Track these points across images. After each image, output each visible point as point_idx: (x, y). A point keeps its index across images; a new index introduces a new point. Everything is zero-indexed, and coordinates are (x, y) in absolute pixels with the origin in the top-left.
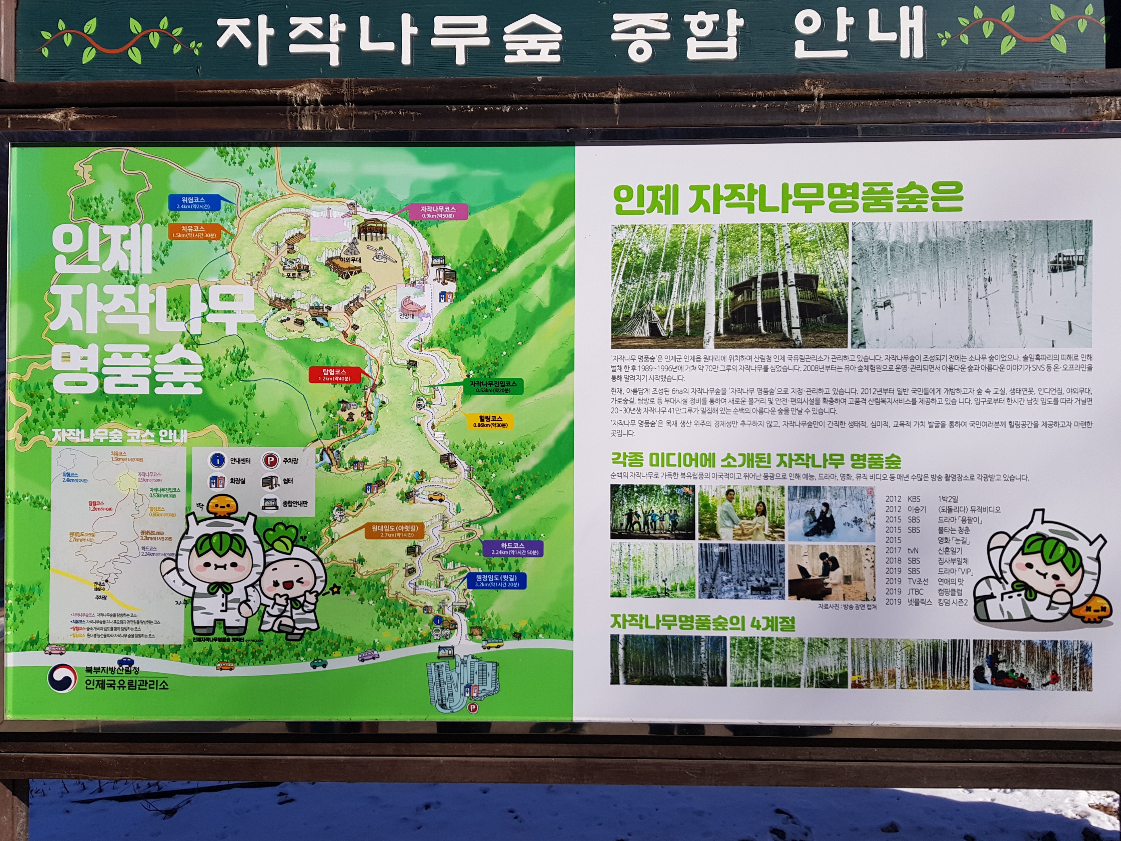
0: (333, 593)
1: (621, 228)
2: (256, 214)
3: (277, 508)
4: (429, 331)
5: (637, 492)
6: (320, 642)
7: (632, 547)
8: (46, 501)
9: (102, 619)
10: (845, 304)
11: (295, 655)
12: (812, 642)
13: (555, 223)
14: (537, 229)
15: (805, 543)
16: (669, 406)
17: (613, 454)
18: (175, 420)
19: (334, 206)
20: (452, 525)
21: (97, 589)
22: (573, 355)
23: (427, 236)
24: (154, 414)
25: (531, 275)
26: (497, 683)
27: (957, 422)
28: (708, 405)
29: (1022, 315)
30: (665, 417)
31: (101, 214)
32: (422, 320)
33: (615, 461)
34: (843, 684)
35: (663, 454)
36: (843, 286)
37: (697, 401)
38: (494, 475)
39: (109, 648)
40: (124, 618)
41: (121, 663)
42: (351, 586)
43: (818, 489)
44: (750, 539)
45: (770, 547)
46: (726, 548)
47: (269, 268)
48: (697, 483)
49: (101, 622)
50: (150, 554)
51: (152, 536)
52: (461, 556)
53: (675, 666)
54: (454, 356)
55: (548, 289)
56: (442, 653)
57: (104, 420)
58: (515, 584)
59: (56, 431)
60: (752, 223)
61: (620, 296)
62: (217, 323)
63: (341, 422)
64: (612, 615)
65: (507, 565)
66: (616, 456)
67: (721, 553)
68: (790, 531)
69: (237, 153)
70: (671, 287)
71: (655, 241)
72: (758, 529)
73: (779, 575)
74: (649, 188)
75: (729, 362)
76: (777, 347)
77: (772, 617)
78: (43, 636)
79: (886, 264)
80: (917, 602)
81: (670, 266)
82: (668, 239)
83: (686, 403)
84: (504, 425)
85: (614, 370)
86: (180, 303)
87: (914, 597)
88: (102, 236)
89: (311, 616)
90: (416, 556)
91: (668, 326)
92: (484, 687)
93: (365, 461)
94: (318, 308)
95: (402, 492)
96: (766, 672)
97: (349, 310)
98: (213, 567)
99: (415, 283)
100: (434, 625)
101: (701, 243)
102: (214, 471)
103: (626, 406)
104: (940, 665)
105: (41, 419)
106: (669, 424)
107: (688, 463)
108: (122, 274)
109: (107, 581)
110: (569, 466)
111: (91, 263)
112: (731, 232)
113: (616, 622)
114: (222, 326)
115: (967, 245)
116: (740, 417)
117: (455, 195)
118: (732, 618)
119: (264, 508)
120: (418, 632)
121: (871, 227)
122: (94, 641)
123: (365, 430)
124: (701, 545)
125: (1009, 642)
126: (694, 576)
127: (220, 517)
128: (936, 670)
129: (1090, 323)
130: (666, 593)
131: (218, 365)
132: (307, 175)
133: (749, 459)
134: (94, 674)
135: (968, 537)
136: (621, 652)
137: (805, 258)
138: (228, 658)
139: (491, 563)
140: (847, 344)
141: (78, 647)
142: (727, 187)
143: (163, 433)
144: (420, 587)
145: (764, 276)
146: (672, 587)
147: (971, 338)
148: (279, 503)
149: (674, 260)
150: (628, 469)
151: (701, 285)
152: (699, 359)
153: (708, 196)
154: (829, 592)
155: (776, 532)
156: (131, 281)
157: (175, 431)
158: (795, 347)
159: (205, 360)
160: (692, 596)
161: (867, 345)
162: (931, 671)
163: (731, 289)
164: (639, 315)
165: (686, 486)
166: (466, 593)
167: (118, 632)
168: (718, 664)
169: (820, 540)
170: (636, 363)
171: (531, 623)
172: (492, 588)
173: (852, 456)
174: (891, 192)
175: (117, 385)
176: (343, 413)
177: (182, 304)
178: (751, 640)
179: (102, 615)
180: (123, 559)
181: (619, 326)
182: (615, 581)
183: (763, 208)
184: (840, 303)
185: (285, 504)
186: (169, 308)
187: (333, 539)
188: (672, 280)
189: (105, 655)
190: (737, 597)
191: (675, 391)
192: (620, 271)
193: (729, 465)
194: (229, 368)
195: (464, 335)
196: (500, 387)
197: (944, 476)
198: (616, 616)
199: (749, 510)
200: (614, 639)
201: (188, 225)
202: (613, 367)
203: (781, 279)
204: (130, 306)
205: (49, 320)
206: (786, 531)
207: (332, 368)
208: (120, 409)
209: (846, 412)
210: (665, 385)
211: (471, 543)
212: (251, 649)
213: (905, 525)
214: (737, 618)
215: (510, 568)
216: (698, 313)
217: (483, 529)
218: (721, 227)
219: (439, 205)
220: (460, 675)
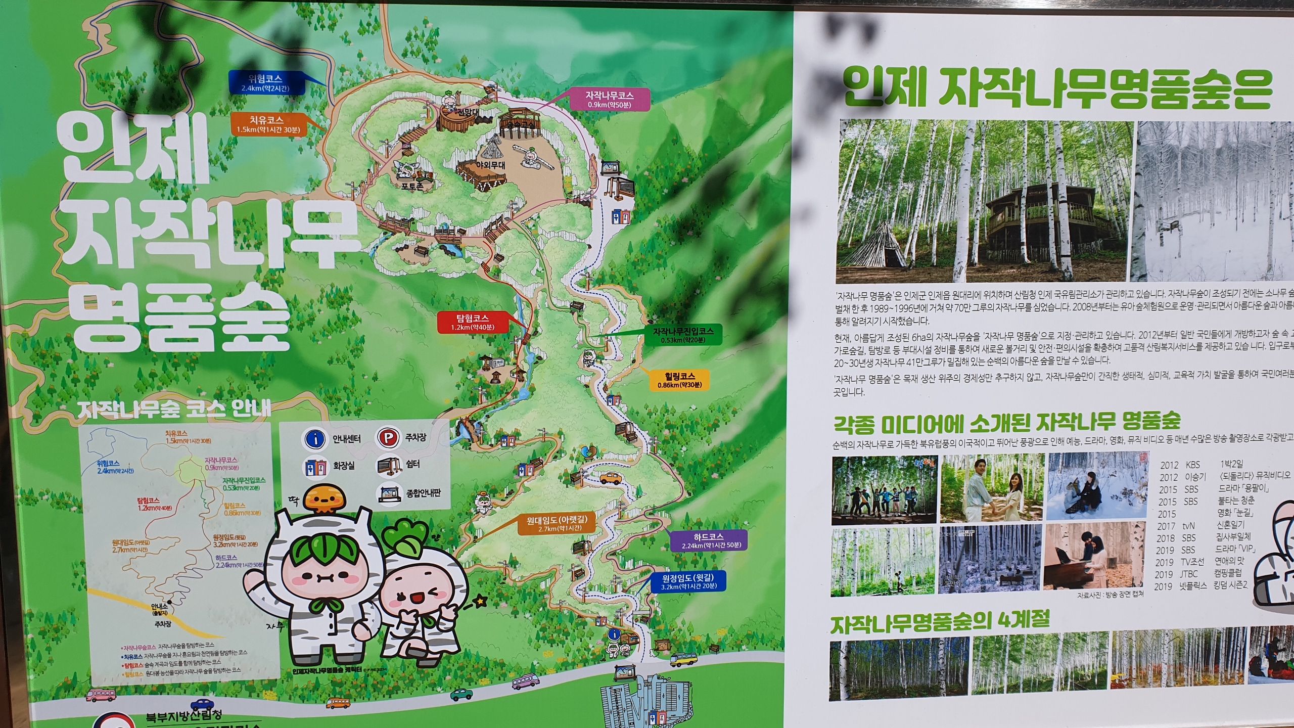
1: (851, 124)
2: (355, 100)
3: (399, 499)
4: (599, 263)
5: (866, 466)
6: (461, 668)
7: (858, 534)
8: (75, 500)
9: (165, 651)
10: (1125, 226)
11: (430, 685)
13: (766, 115)
14: (742, 124)
15: (1065, 522)
16: (908, 357)
17: (837, 418)
18: (252, 388)
19: (466, 89)
20: (631, 513)
21: (156, 614)
23: (595, 133)
24: (222, 378)
26: (689, 708)
27: (1247, 372)
28: (957, 354)
30: (902, 371)
31: (129, 96)
33: (838, 428)
34: (1102, 685)
35: (899, 417)
36: (1124, 202)
37: (944, 349)
38: (684, 449)
39: (177, 688)
40: (197, 649)
41: (195, 706)
42: (500, 596)
43: (1083, 456)
44: (1002, 519)
45: (1025, 528)
46: (973, 531)
47: (377, 176)
48: (940, 453)
49: (165, 656)
50: (227, 565)
51: (230, 542)
52: (643, 551)
53: (907, 675)
54: (631, 296)
56: (620, 673)
57: (153, 387)
58: (712, 586)
59: (83, 404)
60: (1018, 119)
61: (849, 214)
62: (306, 253)
63: (483, 385)
64: (832, 619)
65: (701, 562)
66: (840, 421)
67: (967, 538)
68: (1048, 508)
69: (326, 12)
70: (915, 202)
71: (895, 141)
72: (1011, 507)
73: (1034, 561)
74: (889, 71)
75: (984, 300)
76: (1042, 281)
77: (1024, 611)
78: (82, 678)
79: (1176, 176)
80: (1190, 586)
81: (914, 175)
82: (912, 138)
83: (929, 352)
84: (697, 385)
85: (839, 312)
86: (252, 225)
87: (1186, 580)
88: (132, 129)
89: (450, 636)
90: (585, 554)
91: (910, 253)
92: (673, 713)
94: (447, 231)
95: (566, 473)
96: (1014, 676)
97: (490, 235)
98: (315, 578)
99: (578, 196)
100: (610, 640)
101: (953, 145)
102: (311, 454)
103: (853, 357)
105: (59, 388)
106: (907, 379)
107: (930, 428)
108: (165, 185)
109: (169, 602)
110: (781, 435)
111: (119, 168)
112: (991, 131)
113: (837, 627)
114: (313, 257)
115: (1273, 153)
116: (996, 369)
117: (633, 77)
118: (976, 615)
119: (381, 500)
120: (588, 649)
121: (1160, 127)
122: (156, 681)
123: (515, 394)
124: (943, 528)
126: (934, 567)
127: (322, 514)
128: (1207, 663)
130: (899, 589)
131: (309, 311)
132: (426, 44)
133: (1004, 422)
134: (158, 722)
135: (1253, 508)
136: (843, 662)
137: (1079, 167)
138: (341, 693)
139: (681, 560)
140: (1125, 276)
141: (133, 690)
142: (987, 72)
143: (238, 405)
144: (591, 593)
145: (1030, 189)
146: (907, 581)
147: (1270, 268)
148: (402, 493)
149: (920, 166)
150: (855, 438)
151: (953, 200)
152: (947, 295)
153: (964, 82)
154: (1090, 578)
155: (1033, 510)
156: (180, 194)
157: (254, 402)
158: (1063, 280)
159: (292, 304)
160: (930, 591)
161: (1148, 277)
162: (1201, 665)
163: (989, 205)
164: (872, 239)
165: (927, 457)
166: (649, 599)
167: (189, 667)
169: (1084, 518)
171: (732, 632)
172: (683, 591)
173: (1125, 414)
174: (1187, 83)
175: (167, 340)
176: (486, 372)
177: (256, 226)
178: (998, 639)
179: (166, 646)
180: (190, 573)
181: (848, 253)
182: (837, 577)
183: (1032, 101)
184: (1119, 224)
185: (410, 494)
186: (237, 232)
187: (475, 537)
188: (916, 193)
189: (173, 697)
190: (984, 590)
191: (916, 337)
192: (849, 181)
193: (980, 430)
194: (325, 314)
195: (645, 268)
196: (692, 336)
197: (1228, 436)
198: (837, 619)
199: (1002, 485)
200: (835, 647)
201: (259, 114)
202: (838, 307)
203: (1050, 192)
204: (180, 229)
205: (61, 250)
206: (1044, 508)
207: (469, 313)
208: (174, 373)
209: (1119, 361)
210: (905, 329)
211: (655, 535)
212: (371, 681)
213: (1181, 496)
214: (983, 614)
215: (705, 564)
216: (948, 237)
217: (670, 517)
218: (980, 124)
219: (610, 90)
220: (644, 699)
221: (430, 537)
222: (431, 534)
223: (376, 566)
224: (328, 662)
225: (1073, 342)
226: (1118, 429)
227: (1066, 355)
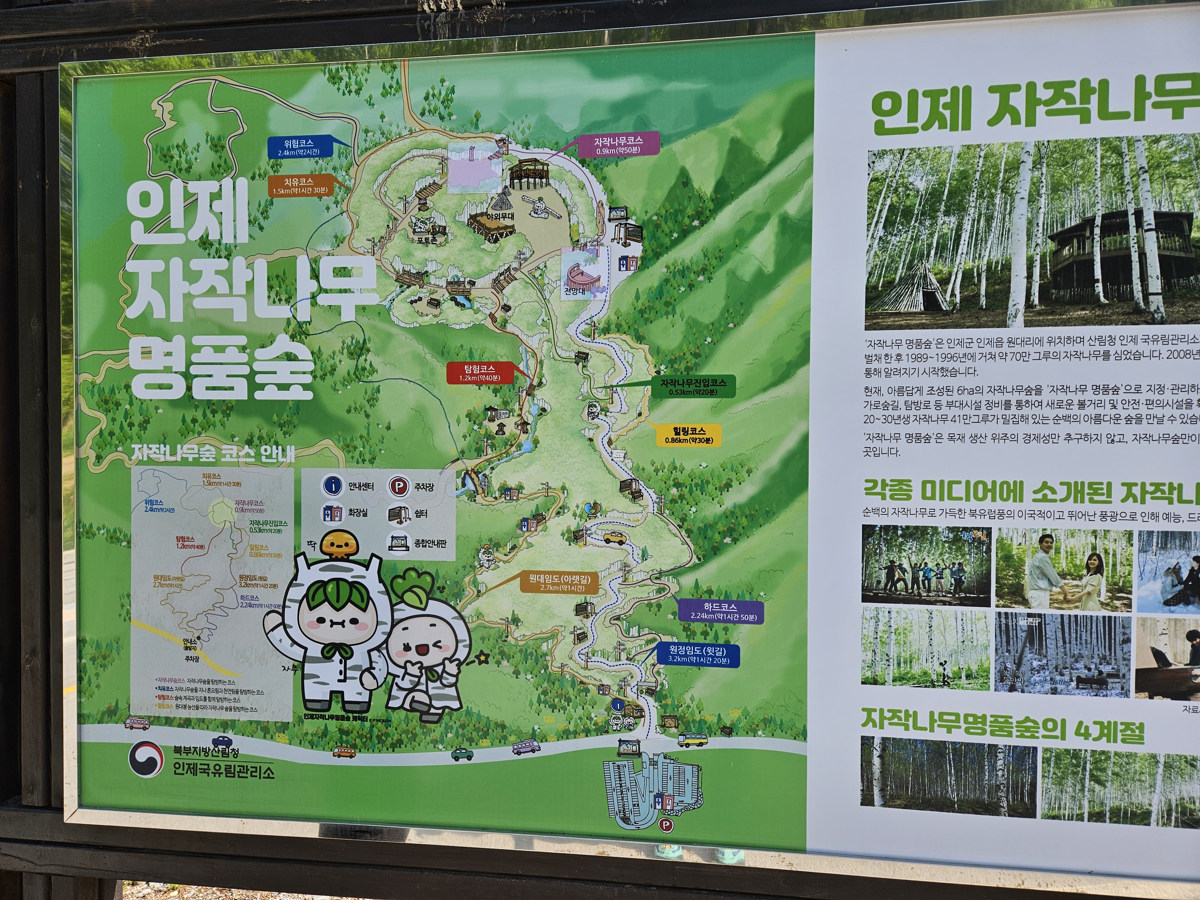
0: (480, 663)
1: (881, 154)
2: (378, 159)
3: (408, 548)
4: (604, 311)
5: (902, 536)
6: (463, 726)
7: (893, 614)
8: (125, 536)
9: (193, 685)
11: (432, 742)
12: (1170, 760)
13: (784, 151)
14: (757, 162)
15: (1164, 616)
16: (952, 412)
17: (867, 481)
18: (279, 434)
19: (479, 143)
20: (636, 576)
21: (186, 648)
22: (807, 341)
23: (603, 180)
24: (253, 425)
26: (699, 795)
28: (1014, 410)
30: (946, 428)
31: (184, 166)
32: (595, 296)
33: (869, 492)
35: (942, 482)
38: (694, 509)
39: (202, 723)
40: (220, 686)
41: (216, 742)
42: (502, 653)
43: (1186, 536)
44: (1077, 607)
45: (1108, 621)
46: (1038, 620)
47: (396, 232)
48: (994, 524)
49: (192, 690)
50: (250, 606)
51: (254, 582)
52: (649, 618)
53: (957, 785)
54: (638, 345)
55: (773, 247)
56: (624, 748)
57: (194, 432)
58: (724, 661)
59: (136, 447)
60: (1088, 137)
61: (879, 253)
62: (330, 306)
63: (489, 436)
64: (864, 710)
65: (712, 634)
66: (871, 485)
67: (1030, 627)
68: (1139, 598)
69: (354, 79)
70: (958, 237)
71: (934, 171)
72: (1089, 594)
73: (1121, 662)
74: (926, 94)
76: (1124, 323)
77: (1109, 722)
78: (122, 705)
81: (956, 208)
82: (954, 166)
83: (978, 408)
84: (708, 440)
85: (869, 362)
86: (284, 281)
88: (187, 195)
89: (452, 691)
90: (587, 617)
91: (953, 295)
92: (681, 799)
93: (520, 488)
94: (458, 283)
95: (569, 530)
96: (1097, 801)
97: (498, 285)
99: (586, 245)
100: (613, 711)
101: (1006, 171)
102: (329, 500)
103: (887, 413)
105: (117, 431)
106: (951, 438)
107: (980, 495)
108: (211, 245)
109: (199, 638)
110: (801, 498)
111: (174, 231)
112: (1053, 153)
113: (869, 719)
114: (336, 310)
116: (1064, 428)
117: (642, 121)
118: (1045, 722)
119: (391, 548)
120: (590, 718)
122: (184, 714)
123: (520, 446)
124: (999, 613)
126: (988, 659)
127: (337, 559)
130: (945, 681)
131: (331, 362)
132: (443, 103)
133: (1076, 491)
134: (184, 755)
136: (876, 761)
137: (1171, 188)
138: (347, 742)
139: (690, 630)
141: (164, 721)
142: (1047, 85)
143: (266, 450)
144: (593, 659)
145: (1104, 217)
146: (954, 673)
148: (410, 543)
149: (964, 198)
150: (890, 504)
151: (1005, 234)
152: (999, 342)
153: (1018, 100)
155: (1119, 599)
156: (224, 253)
157: (280, 448)
158: (1153, 322)
159: (316, 355)
160: (985, 686)
163: (1052, 238)
164: (908, 281)
165: (978, 529)
166: (655, 670)
167: (212, 703)
168: (1023, 786)
169: (1188, 612)
170: (903, 350)
171: (746, 714)
172: (692, 664)
175: (208, 388)
176: (491, 424)
177: (287, 282)
178: (1076, 754)
179: (193, 681)
180: (218, 611)
181: (878, 296)
182: (869, 662)
183: (1105, 114)
185: (418, 543)
186: (270, 288)
187: (479, 592)
188: (959, 227)
189: (197, 732)
190: (1054, 691)
191: (961, 390)
192: (879, 217)
193: (1045, 499)
194: (346, 365)
195: (652, 316)
196: (702, 388)
198: (869, 711)
199: (1075, 566)
200: (866, 742)
201: (292, 177)
202: (867, 356)
203: (1132, 220)
204: (222, 285)
205: (125, 306)
206: (1134, 597)
207: (477, 364)
208: (212, 419)
210: (948, 381)
211: (662, 601)
212: (375, 730)
214: (1054, 722)
215: (716, 637)
216: (999, 276)
217: (679, 584)
218: (1038, 146)
219: (619, 135)
220: (649, 779)
221: (435, 588)
222: (437, 585)
223: (385, 615)
224: (336, 709)
225: (1168, 396)
227: (1158, 412)
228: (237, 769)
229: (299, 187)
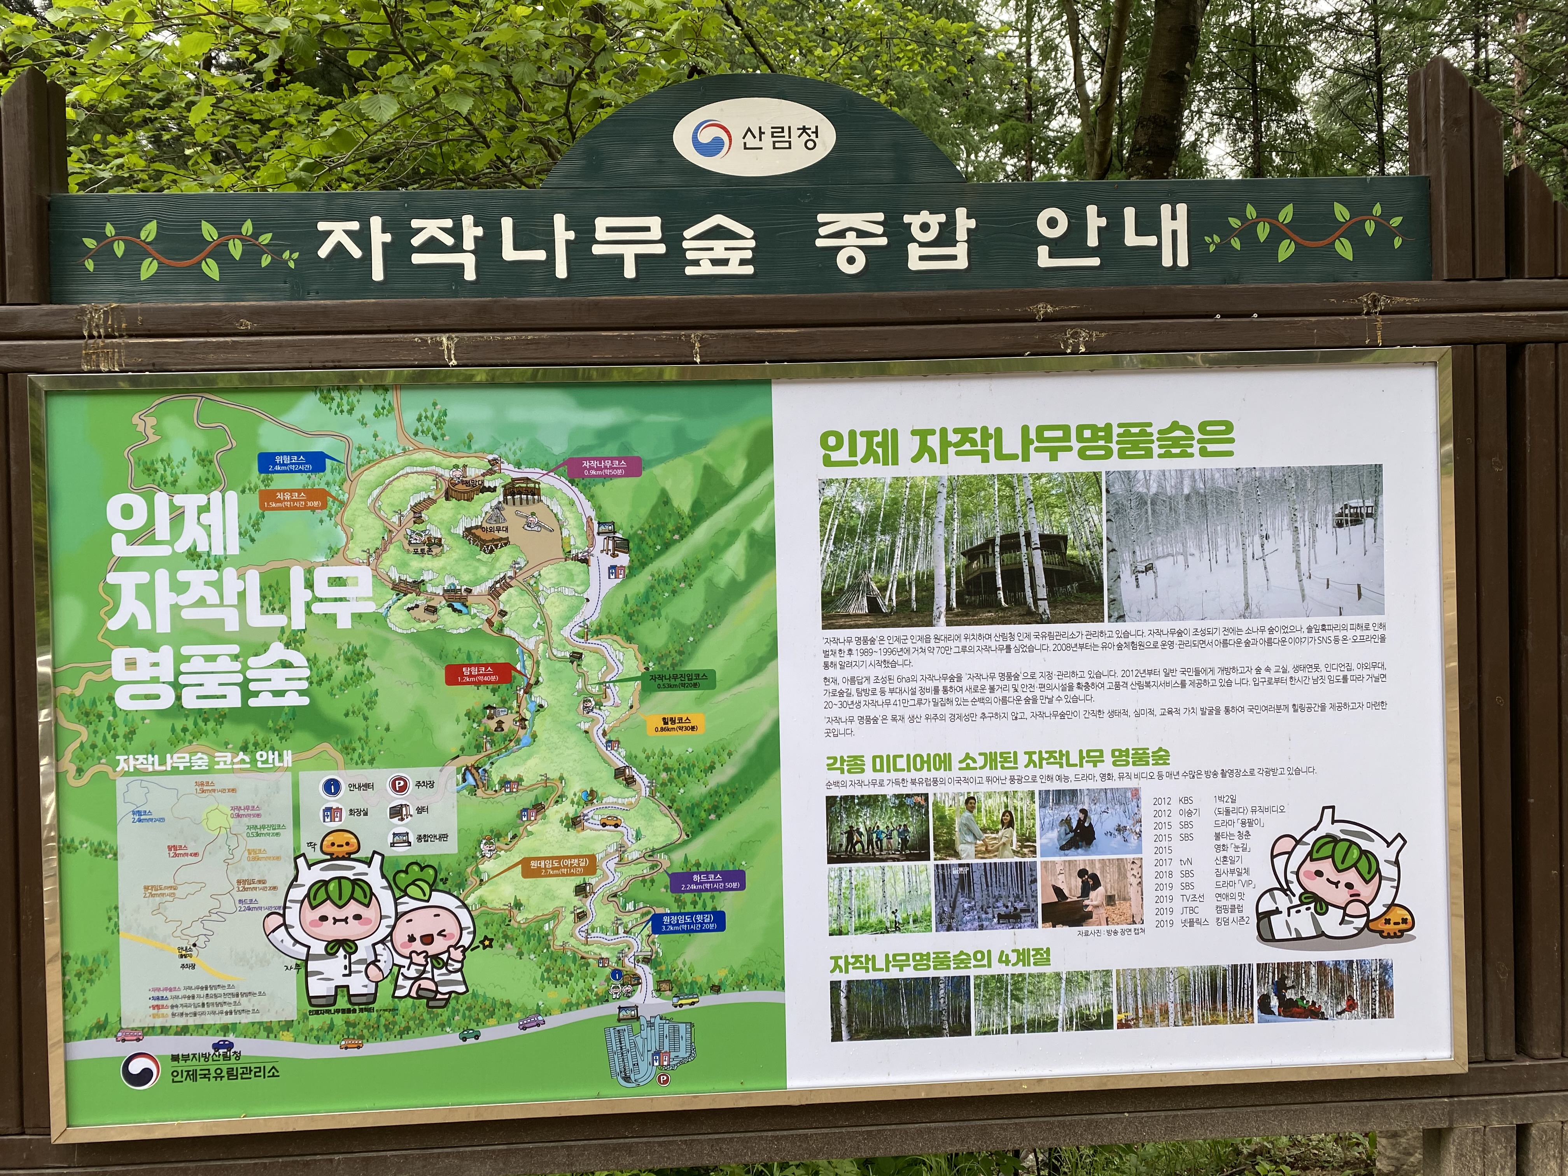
0: (485, 947)
1: (829, 482)
2: (371, 475)
3: (410, 844)
4: (596, 615)
5: (858, 804)
6: (469, 1008)
7: (854, 873)
8: (111, 848)
9: (190, 993)
10: (1099, 570)
11: (439, 1026)
12: (1070, 976)
13: (750, 477)
14: (727, 486)
16: (893, 697)
17: (828, 758)
18: (275, 739)
19: (471, 461)
20: (631, 855)
21: (182, 956)
22: (775, 640)
23: (591, 498)
24: (247, 732)
25: (722, 543)
26: (692, 1049)
27: (1233, 707)
28: (941, 694)
29: (1304, 578)
30: (890, 711)
31: (169, 479)
33: (830, 767)
34: (1108, 1025)
35: (888, 756)
36: (1097, 547)
37: (928, 690)
38: (682, 791)
39: (200, 1029)
40: (219, 991)
41: (216, 1047)
42: (506, 937)
43: (1073, 793)
47: (391, 543)
48: (930, 790)
49: (189, 997)
50: (249, 909)
51: (252, 886)
52: (643, 893)
53: (909, 1014)
54: (627, 645)
55: (743, 558)
56: (623, 1014)
57: (184, 742)
58: (712, 926)
59: (121, 758)
60: (987, 473)
61: (831, 564)
62: (326, 615)
63: (488, 733)
64: (831, 958)
65: (700, 903)
66: (832, 761)
67: (961, 875)
68: (1042, 845)
69: (345, 399)
70: (893, 552)
71: (872, 498)
72: (1004, 844)
73: (1030, 899)
74: (863, 434)
75: (964, 643)
76: (1020, 623)
77: (1024, 950)
78: (112, 1019)
79: (1147, 521)
80: (1191, 923)
81: (890, 528)
82: (887, 494)
83: (914, 693)
84: (693, 728)
85: (827, 656)
86: (277, 591)
87: (1188, 916)
88: (173, 507)
89: (458, 976)
90: (586, 897)
91: (890, 599)
92: (676, 1054)
93: (520, 779)
94: (455, 591)
95: (567, 817)
96: (1017, 1016)
97: (494, 593)
98: (331, 921)
99: (576, 555)
100: (613, 981)
101: (927, 499)
102: (328, 801)
103: (842, 699)
104: (1219, 995)
105: (100, 743)
106: (894, 719)
107: (919, 766)
108: (200, 556)
109: (195, 945)
110: (775, 775)
111: (160, 543)
112: (962, 485)
113: (837, 966)
114: (331, 618)
115: (1240, 496)
116: (980, 708)
117: (625, 446)
118: (975, 954)
119: (393, 844)
120: (592, 991)
121: (1128, 476)
122: (180, 1022)
123: (518, 742)
124: (937, 866)
125: (1298, 965)
126: (930, 905)
127: (338, 859)
128: (1214, 1002)
129: (1382, 586)
130: (897, 927)
131: (328, 668)
132: (435, 424)
133: (991, 760)
134: (182, 1063)
135: (1249, 843)
136: (843, 1001)
137: (1050, 515)
138: (354, 1034)
139: (681, 901)
140: (1103, 617)
141: (159, 1031)
142: (956, 431)
143: (261, 756)
144: (593, 935)
145: (1002, 537)
146: (904, 919)
147: (1247, 606)
148: (412, 838)
149: (895, 520)
150: (847, 777)
151: (929, 550)
152: (928, 639)
153: (934, 442)
154: (1089, 915)
155: (1027, 847)
156: (213, 564)
157: (276, 753)
158: (1042, 622)
159: (312, 662)
160: (928, 929)
161: (1127, 618)
162: (1209, 1004)
163: (964, 554)
164: (854, 588)
165: (918, 795)
166: (650, 940)
167: (211, 1009)
168: (960, 1010)
169: (1078, 855)
170: (853, 646)
171: (732, 972)
172: (683, 931)
173: (1113, 751)
174: (1151, 434)
175: (198, 697)
176: (490, 721)
177: (280, 592)
178: (999, 978)
179: (190, 988)
180: (214, 917)
181: (832, 601)
182: (835, 915)
183: (1000, 456)
184: (1093, 568)
185: (420, 838)
186: (263, 598)
187: (481, 881)
188: (893, 544)
189: (196, 1038)
190: (981, 928)
191: (900, 679)
192: (830, 534)
193: (968, 767)
194: (342, 671)
195: (640, 618)
196: (687, 681)
197: (1220, 772)
198: (836, 959)
199: (993, 822)
200: (835, 986)
201: (284, 491)
202: (825, 652)
203: (1023, 540)
204: (212, 596)
205: (106, 618)
206: (1038, 845)
207: (474, 666)
208: (204, 727)
209: (1104, 699)
210: (890, 671)
211: (655, 876)
212: (383, 1021)
213: (1176, 831)
214: (982, 953)
215: (704, 905)
216: (926, 584)
217: (669, 859)
218: (951, 479)
219: (605, 459)
220: (647, 1040)
222: (440, 877)
223: (388, 907)
225: (1055, 681)
226: (1106, 766)
228: (240, 1071)
229: (291, 500)
